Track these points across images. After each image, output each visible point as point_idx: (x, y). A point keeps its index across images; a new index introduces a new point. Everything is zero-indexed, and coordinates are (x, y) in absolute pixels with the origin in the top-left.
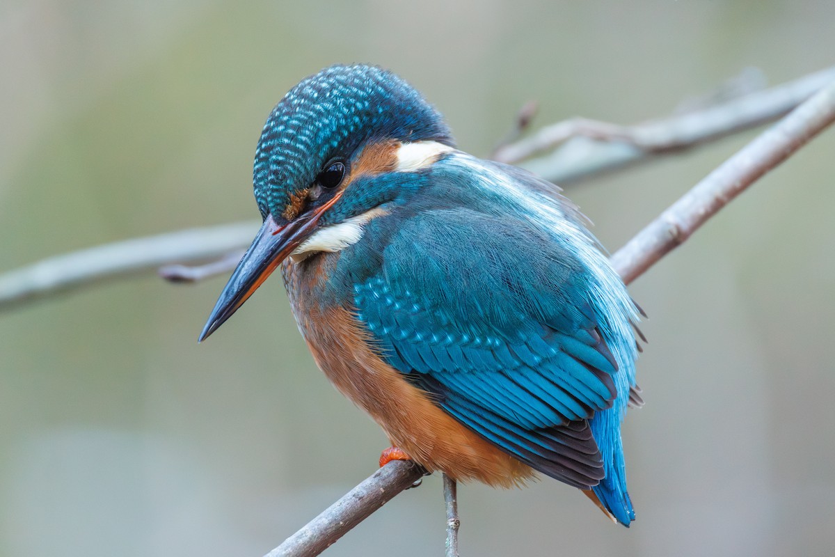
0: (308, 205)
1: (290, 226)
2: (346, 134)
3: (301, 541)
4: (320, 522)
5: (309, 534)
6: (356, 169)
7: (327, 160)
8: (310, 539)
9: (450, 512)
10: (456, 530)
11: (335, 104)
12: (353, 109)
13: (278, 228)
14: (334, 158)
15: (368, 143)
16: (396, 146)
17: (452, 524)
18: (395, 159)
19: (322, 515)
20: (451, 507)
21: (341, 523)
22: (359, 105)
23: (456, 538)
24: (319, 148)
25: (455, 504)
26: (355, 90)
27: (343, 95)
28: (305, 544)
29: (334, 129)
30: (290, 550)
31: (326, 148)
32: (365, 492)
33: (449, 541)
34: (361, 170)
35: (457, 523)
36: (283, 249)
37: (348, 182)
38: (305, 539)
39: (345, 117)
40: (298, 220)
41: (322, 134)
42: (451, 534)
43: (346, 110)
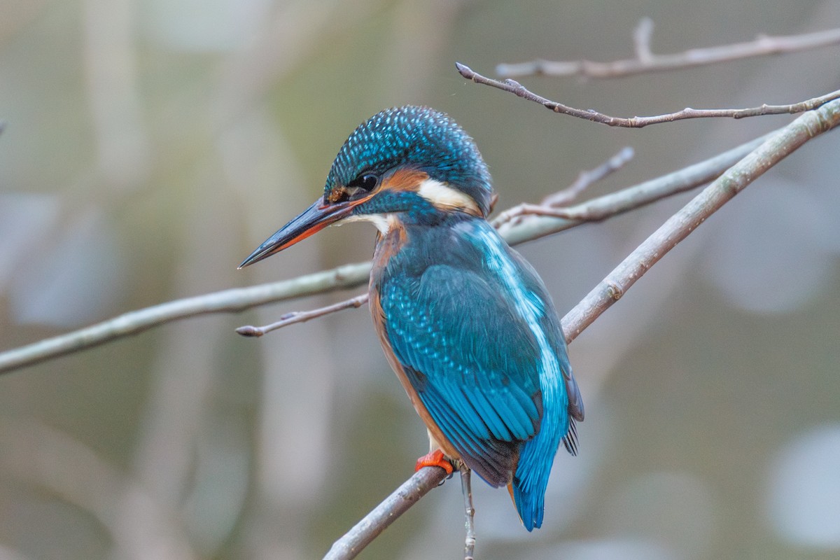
0: (344, 197)
1: (331, 207)
2: (382, 158)
3: (364, 529)
4: (376, 514)
5: (369, 524)
6: (386, 184)
7: (363, 172)
8: (370, 526)
9: (467, 503)
10: (472, 515)
11: (383, 137)
12: (395, 144)
13: (322, 206)
14: (369, 172)
15: (402, 167)
16: (423, 177)
17: (469, 511)
18: (418, 186)
19: (377, 508)
20: (467, 499)
21: (391, 514)
22: (401, 143)
23: (472, 520)
24: (359, 161)
25: (470, 497)
26: (404, 132)
27: (393, 132)
28: (367, 530)
29: (374, 153)
30: (356, 535)
31: (363, 164)
32: (407, 491)
33: (468, 524)
34: (389, 185)
35: (473, 511)
36: (325, 220)
37: (379, 189)
38: (367, 526)
39: (387, 148)
40: (338, 205)
41: (364, 154)
42: (468, 519)
43: (388, 143)
